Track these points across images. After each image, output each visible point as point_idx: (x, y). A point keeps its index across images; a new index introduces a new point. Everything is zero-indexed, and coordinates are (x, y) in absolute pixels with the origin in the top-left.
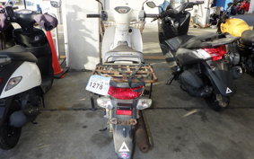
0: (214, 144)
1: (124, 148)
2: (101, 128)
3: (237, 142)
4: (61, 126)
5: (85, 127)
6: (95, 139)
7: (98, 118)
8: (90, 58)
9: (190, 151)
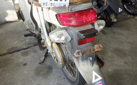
0: (121, 48)
1: (96, 77)
2: (39, 62)
3: (131, 42)
4: (3, 71)
5: (25, 65)
6: (38, 72)
7: (32, 54)
8: (9, 12)
9: (110, 57)
